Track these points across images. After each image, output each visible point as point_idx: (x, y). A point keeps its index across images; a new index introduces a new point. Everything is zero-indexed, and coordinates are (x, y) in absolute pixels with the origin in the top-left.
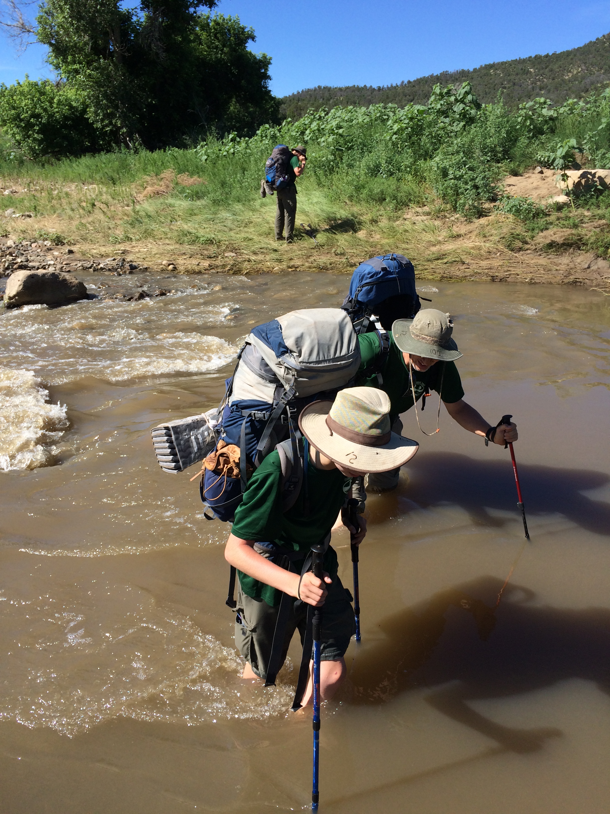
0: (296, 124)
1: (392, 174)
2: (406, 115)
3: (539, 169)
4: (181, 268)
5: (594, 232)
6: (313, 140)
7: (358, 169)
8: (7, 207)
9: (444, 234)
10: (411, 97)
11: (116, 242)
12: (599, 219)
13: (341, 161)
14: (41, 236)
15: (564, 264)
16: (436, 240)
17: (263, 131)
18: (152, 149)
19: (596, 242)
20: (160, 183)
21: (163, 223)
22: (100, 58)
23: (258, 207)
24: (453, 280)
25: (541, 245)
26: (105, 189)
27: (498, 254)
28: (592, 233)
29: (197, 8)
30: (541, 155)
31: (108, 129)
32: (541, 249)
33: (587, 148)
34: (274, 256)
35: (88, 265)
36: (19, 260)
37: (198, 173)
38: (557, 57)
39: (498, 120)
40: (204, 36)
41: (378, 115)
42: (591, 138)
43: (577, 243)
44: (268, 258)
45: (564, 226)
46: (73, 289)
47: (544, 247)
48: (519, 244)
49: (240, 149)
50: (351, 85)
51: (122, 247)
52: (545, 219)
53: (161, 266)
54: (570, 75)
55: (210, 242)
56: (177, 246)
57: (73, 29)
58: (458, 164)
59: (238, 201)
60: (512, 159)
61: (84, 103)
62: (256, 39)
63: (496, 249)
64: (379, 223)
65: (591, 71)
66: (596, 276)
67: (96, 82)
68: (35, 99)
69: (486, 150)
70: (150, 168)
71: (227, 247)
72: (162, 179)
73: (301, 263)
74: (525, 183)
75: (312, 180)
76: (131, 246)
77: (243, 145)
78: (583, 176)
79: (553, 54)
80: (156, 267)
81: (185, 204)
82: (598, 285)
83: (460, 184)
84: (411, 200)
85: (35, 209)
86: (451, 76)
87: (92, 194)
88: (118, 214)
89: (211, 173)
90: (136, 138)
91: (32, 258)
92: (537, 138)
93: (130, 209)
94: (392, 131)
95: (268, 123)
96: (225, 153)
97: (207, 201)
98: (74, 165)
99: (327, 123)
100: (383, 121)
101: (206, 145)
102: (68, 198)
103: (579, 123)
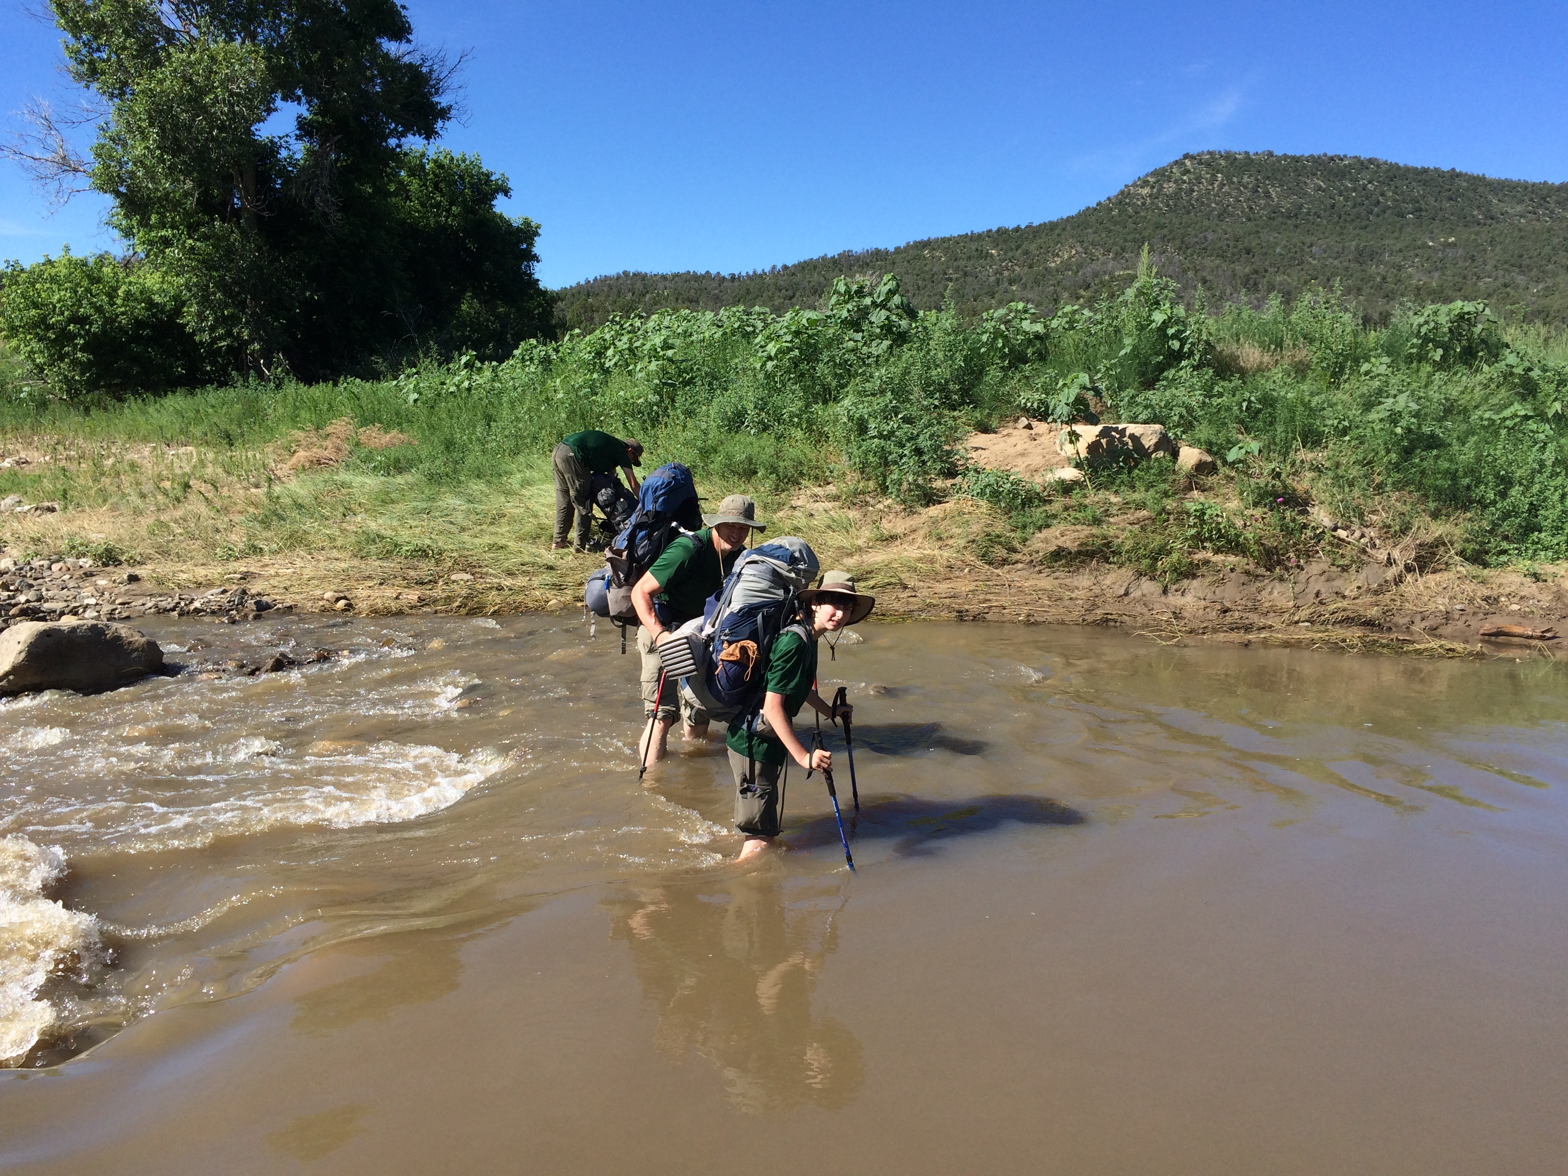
0: (588, 338)
1: (766, 428)
2: (786, 327)
3: (1024, 421)
4: (362, 606)
5: (1131, 531)
6: (620, 366)
7: (704, 419)
8: (5, 491)
9: (866, 534)
10: (790, 293)
11: (230, 556)
12: (1136, 509)
13: (673, 405)
14: (73, 548)
15: (1084, 589)
16: (853, 545)
17: (526, 350)
18: (309, 380)
19: (1135, 549)
20: (324, 444)
21: (327, 519)
22: (214, 220)
23: (516, 486)
24: (889, 619)
25: (1041, 554)
26: (211, 455)
27: (966, 571)
28: (1127, 534)
29: (403, 139)
30: (1028, 397)
31: (224, 344)
32: (1041, 563)
33: (1104, 386)
34: (548, 578)
35: (168, 603)
36: (22, 598)
37: (400, 424)
38: (1034, 232)
39: (947, 339)
40: (414, 185)
41: (736, 326)
42: (1107, 369)
43: (1102, 551)
44: (536, 582)
45: (1077, 522)
46: (135, 655)
47: (1045, 557)
48: (1003, 553)
49: (481, 381)
50: (682, 271)
51: (241, 567)
52: (1044, 508)
53: (321, 603)
54: (1058, 260)
55: (422, 553)
56: (356, 562)
57: (163, 169)
58: (883, 411)
59: (478, 476)
60: (977, 404)
61: (176, 298)
62: (512, 193)
63: (963, 561)
65: (1092, 254)
66: (1140, 608)
67: (204, 262)
68: (80, 290)
69: (932, 388)
70: (303, 414)
71: (456, 562)
72: (328, 435)
74: (1002, 446)
76: (261, 564)
77: (488, 374)
78: (1104, 433)
79: (1027, 227)
80: (310, 604)
81: (372, 482)
82: (1145, 626)
83: (891, 446)
84: (804, 474)
85: (64, 496)
86: (858, 258)
87: (183, 465)
88: (235, 504)
89: (424, 425)
90: (279, 359)
91: (50, 594)
92: (1016, 368)
93: (261, 492)
94: (765, 354)
95: (535, 336)
96: (452, 389)
97: (416, 476)
98: (151, 410)
99: (645, 339)
100: (746, 335)
101: (415, 373)
102: (135, 472)
103: (1086, 345)
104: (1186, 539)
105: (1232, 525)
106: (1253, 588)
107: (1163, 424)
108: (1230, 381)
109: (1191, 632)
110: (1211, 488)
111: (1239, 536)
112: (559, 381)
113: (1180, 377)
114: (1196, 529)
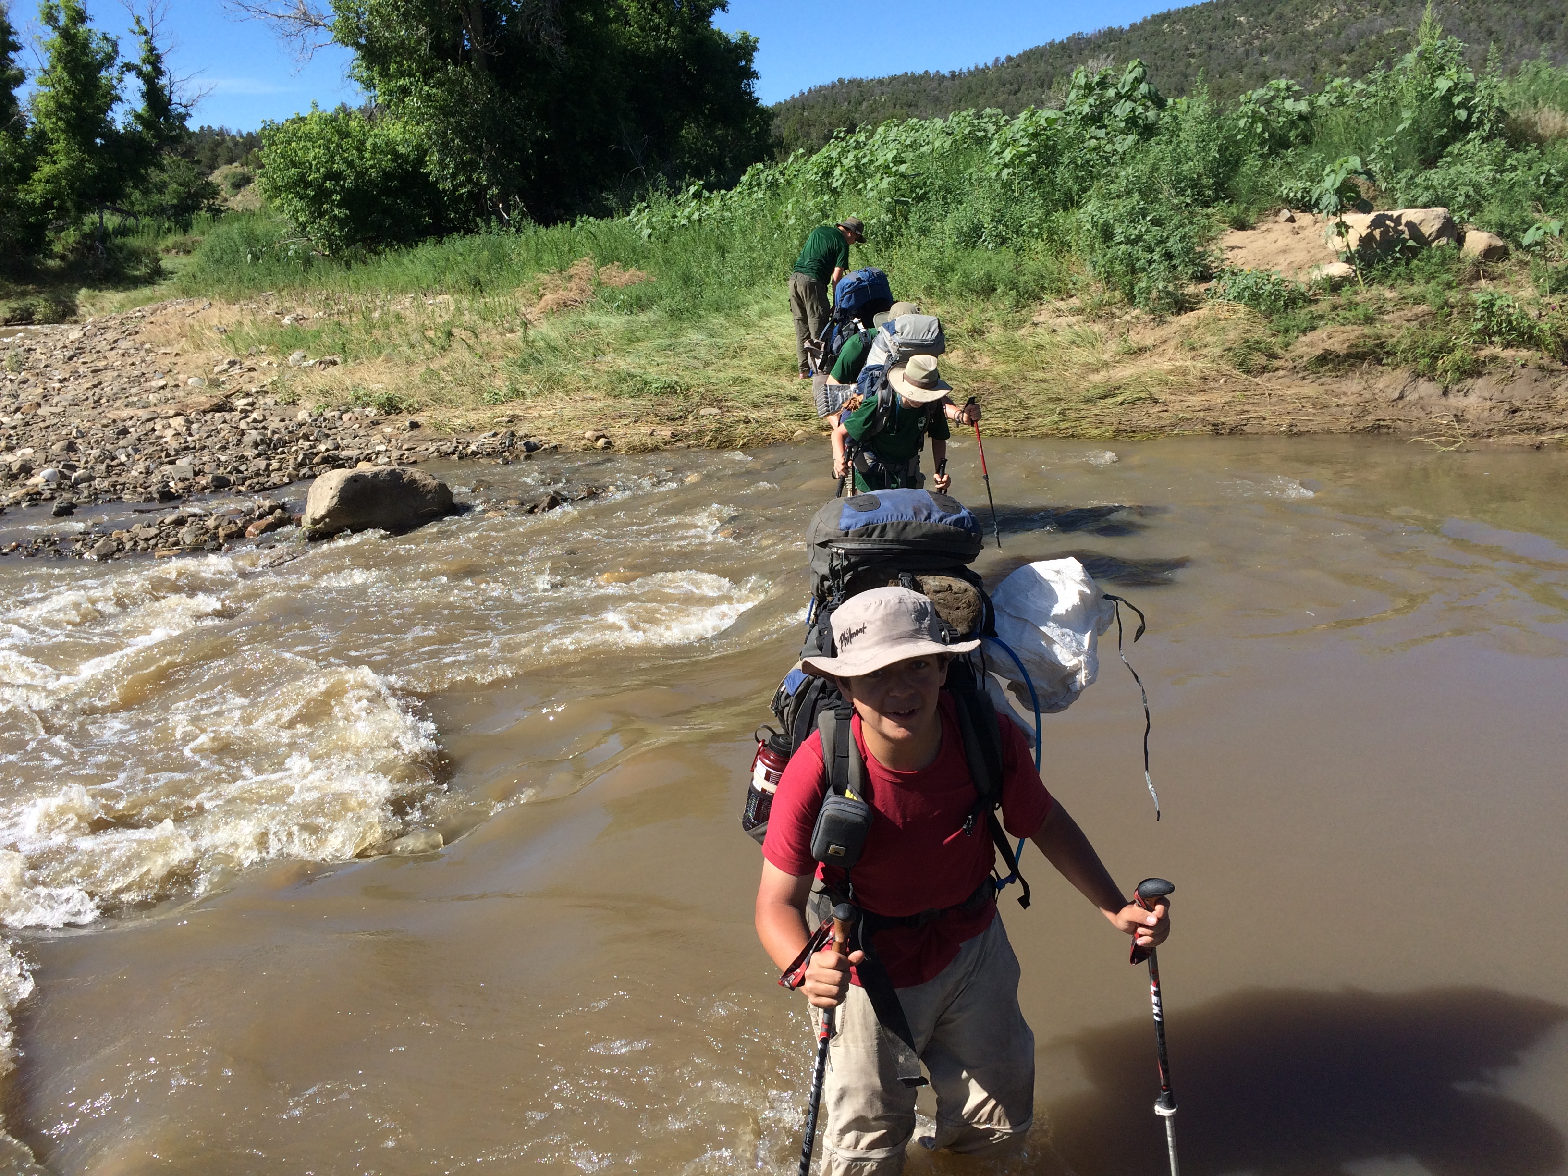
0: (814, 158)
1: (1004, 241)
2: (1023, 130)
3: (1286, 213)
4: (618, 443)
5: (1408, 329)
6: (848, 186)
7: (939, 236)
8: (290, 347)
9: (1113, 347)
10: (1015, 86)
11: (496, 400)
12: (1414, 304)
13: (906, 223)
14: (358, 398)
15: (1352, 394)
16: (1099, 361)
17: (753, 176)
18: (546, 220)
19: (1412, 348)
20: (569, 286)
21: (579, 360)
22: (446, 66)
23: (755, 318)
24: (1139, 436)
25: (1305, 359)
26: (466, 303)
27: (1222, 381)
28: (1403, 332)
30: (1291, 187)
31: (465, 190)
32: (1305, 368)
33: (1378, 168)
34: (792, 409)
35: (447, 447)
36: (322, 447)
37: (637, 261)
39: (1200, 127)
40: (632, 9)
41: (966, 131)
42: (1382, 148)
43: (1375, 352)
44: (781, 413)
45: (1347, 321)
46: (429, 496)
47: (1310, 362)
48: (1263, 360)
49: (710, 212)
50: (899, 72)
51: (507, 410)
52: (1309, 309)
53: (583, 442)
54: (1317, 22)
55: (671, 389)
56: (610, 401)
57: (398, 16)
58: (1130, 214)
59: (717, 310)
60: (1233, 198)
61: (418, 147)
62: (729, 7)
63: (1218, 371)
64: (987, 335)
65: (1358, 12)
66: (1416, 412)
67: (441, 108)
68: (332, 146)
69: (1183, 185)
70: (546, 257)
71: (703, 397)
72: (572, 276)
74: (1261, 243)
76: (524, 407)
77: (717, 203)
78: (1375, 223)
80: (573, 443)
81: (617, 321)
82: (1422, 432)
83: (1138, 251)
84: (1045, 288)
85: (343, 349)
86: (1088, 41)
87: (443, 314)
88: (495, 349)
89: (660, 260)
90: (515, 202)
91: (345, 442)
92: (1277, 155)
93: (516, 338)
94: (1001, 161)
95: (761, 160)
96: (683, 222)
97: (658, 313)
98: (406, 261)
99: (872, 153)
100: (979, 141)
101: (647, 207)
102: (401, 323)
103: (1358, 121)
104: (1472, 334)
105: (1525, 316)
106: (1547, 384)
107: (1445, 206)
108: (1526, 152)
109: (1474, 436)
110: (1502, 276)
111: (1533, 328)
112: (790, 206)
113: (1467, 152)
114: (1483, 323)
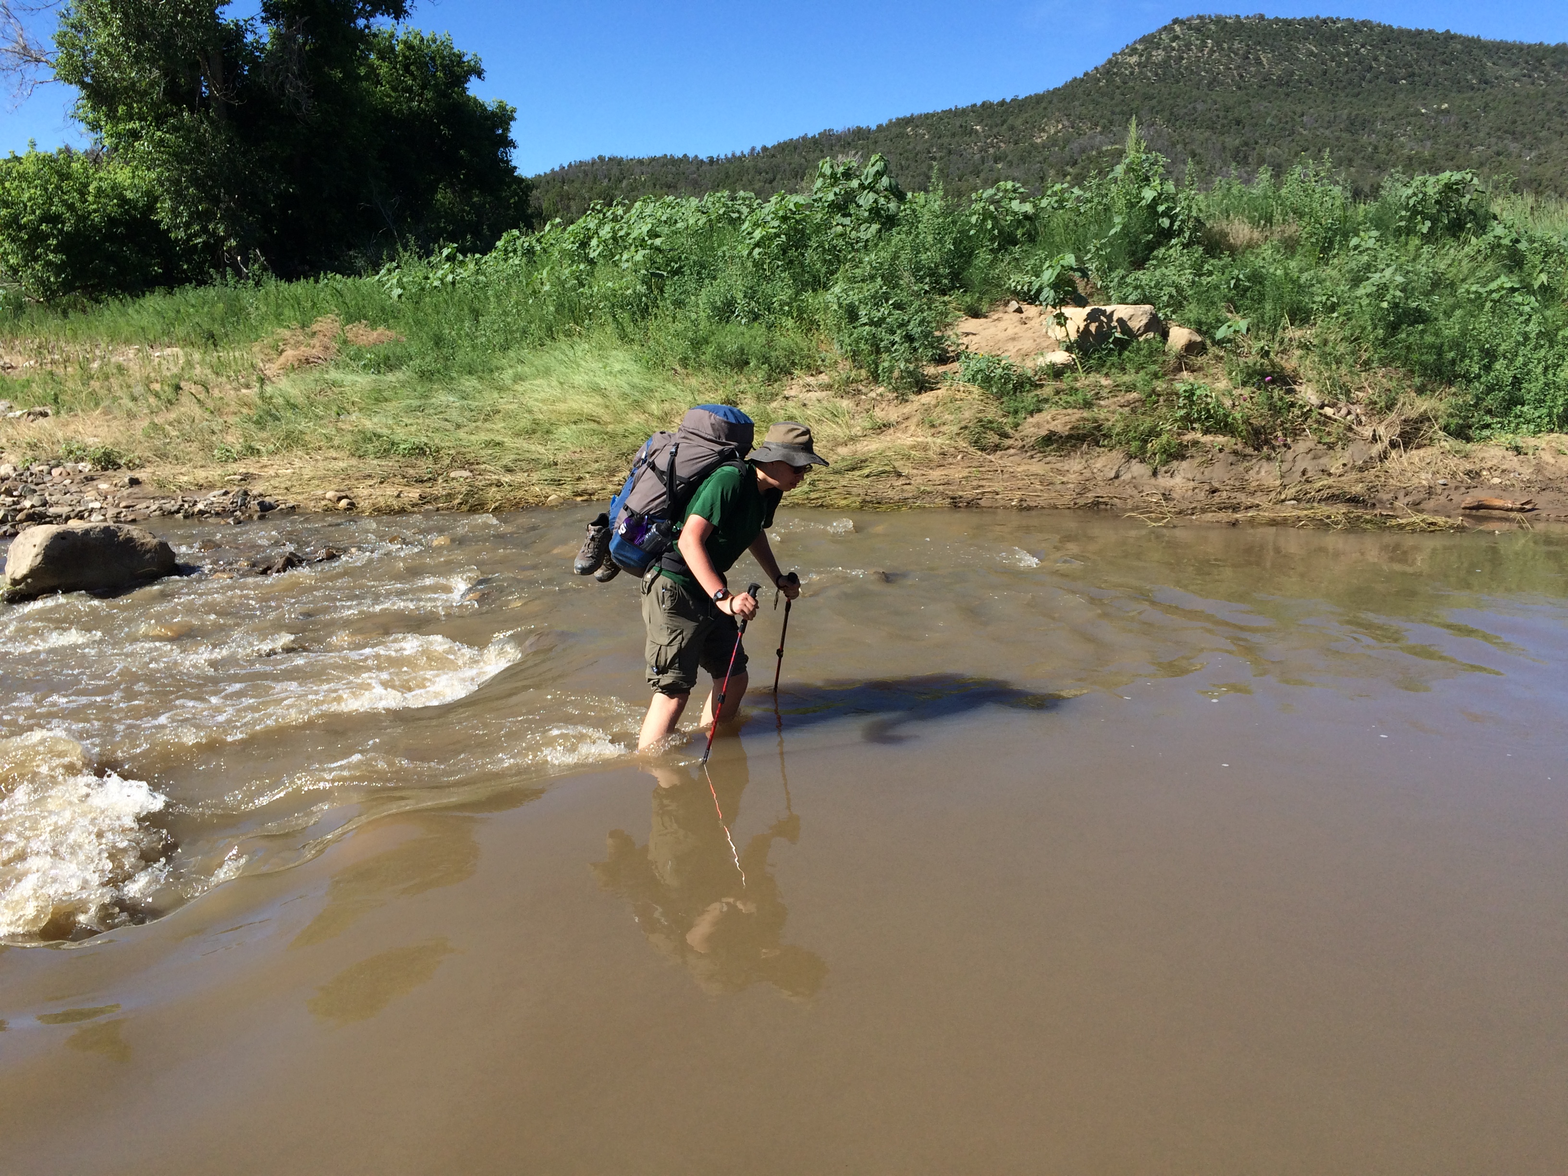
0: (571, 228)
1: (756, 316)
2: (774, 213)
3: (1014, 305)
4: (363, 504)
5: (1121, 414)
6: (605, 257)
7: (694, 309)
9: (860, 424)
10: (770, 176)
11: (228, 458)
12: (1126, 392)
13: (662, 296)
14: (71, 452)
15: (1075, 472)
16: (847, 435)
17: (509, 242)
18: (288, 274)
19: (1125, 431)
20: (312, 342)
21: (321, 418)
22: (182, 110)
23: (509, 382)
24: (884, 507)
25: (1033, 439)
26: (197, 356)
27: (959, 457)
28: (1117, 416)
29: (372, 20)
30: (1017, 280)
31: (200, 240)
32: (1033, 447)
33: (1093, 267)
34: (547, 474)
35: (172, 506)
36: (27, 504)
37: (386, 321)
38: (1019, 106)
39: (936, 221)
40: (384, 69)
41: (721, 212)
42: (1097, 249)
43: (1093, 434)
44: (535, 477)
45: (1068, 405)
46: (148, 556)
47: (1036, 442)
48: (995, 439)
49: (465, 275)
50: (659, 154)
51: (241, 468)
52: (1035, 393)
53: (324, 503)
54: (1045, 136)
55: (420, 451)
56: (354, 461)
57: (128, 57)
58: (874, 297)
59: (470, 373)
60: (966, 288)
61: (149, 193)
62: (485, 75)
63: (956, 448)
65: (1079, 128)
66: (1130, 491)
67: (175, 155)
68: (51, 188)
69: (921, 273)
70: (287, 312)
71: (453, 460)
72: (315, 333)
73: (600, 486)
74: (992, 330)
75: (609, 330)
76: (259, 465)
77: (472, 266)
78: (1092, 317)
79: (1012, 100)
80: (312, 504)
81: (363, 381)
82: (1135, 508)
83: (882, 333)
84: (796, 364)
85: (56, 400)
86: (839, 138)
87: (171, 366)
88: (228, 405)
89: (411, 320)
90: (255, 255)
91: (54, 498)
92: (1006, 250)
93: (252, 394)
94: (752, 241)
95: (517, 227)
96: (436, 283)
97: (408, 374)
98: (130, 311)
99: (629, 227)
100: (732, 221)
101: (397, 267)
102: (123, 375)
103: (1076, 224)
104: (1176, 421)
105: (1220, 405)
106: (1241, 468)
107: (1152, 304)
108: (1220, 259)
109: (1180, 513)
110: (1200, 369)
111: (1228, 416)
112: (545, 272)
113: (1170, 256)
114: (1185, 411)
